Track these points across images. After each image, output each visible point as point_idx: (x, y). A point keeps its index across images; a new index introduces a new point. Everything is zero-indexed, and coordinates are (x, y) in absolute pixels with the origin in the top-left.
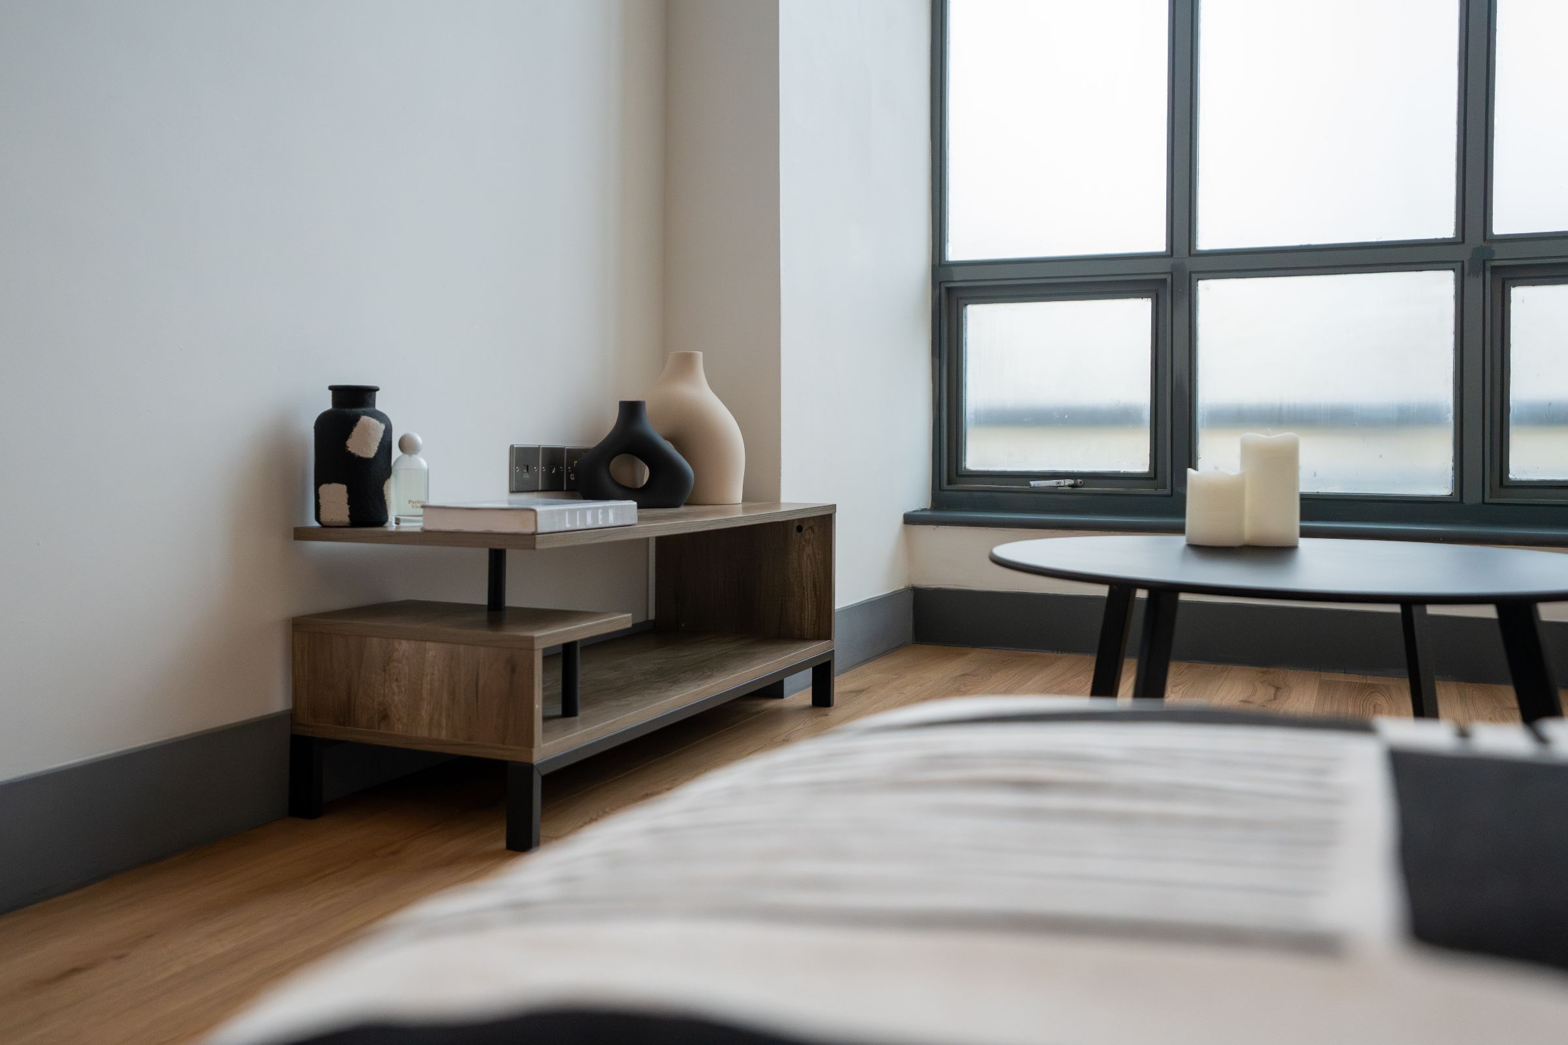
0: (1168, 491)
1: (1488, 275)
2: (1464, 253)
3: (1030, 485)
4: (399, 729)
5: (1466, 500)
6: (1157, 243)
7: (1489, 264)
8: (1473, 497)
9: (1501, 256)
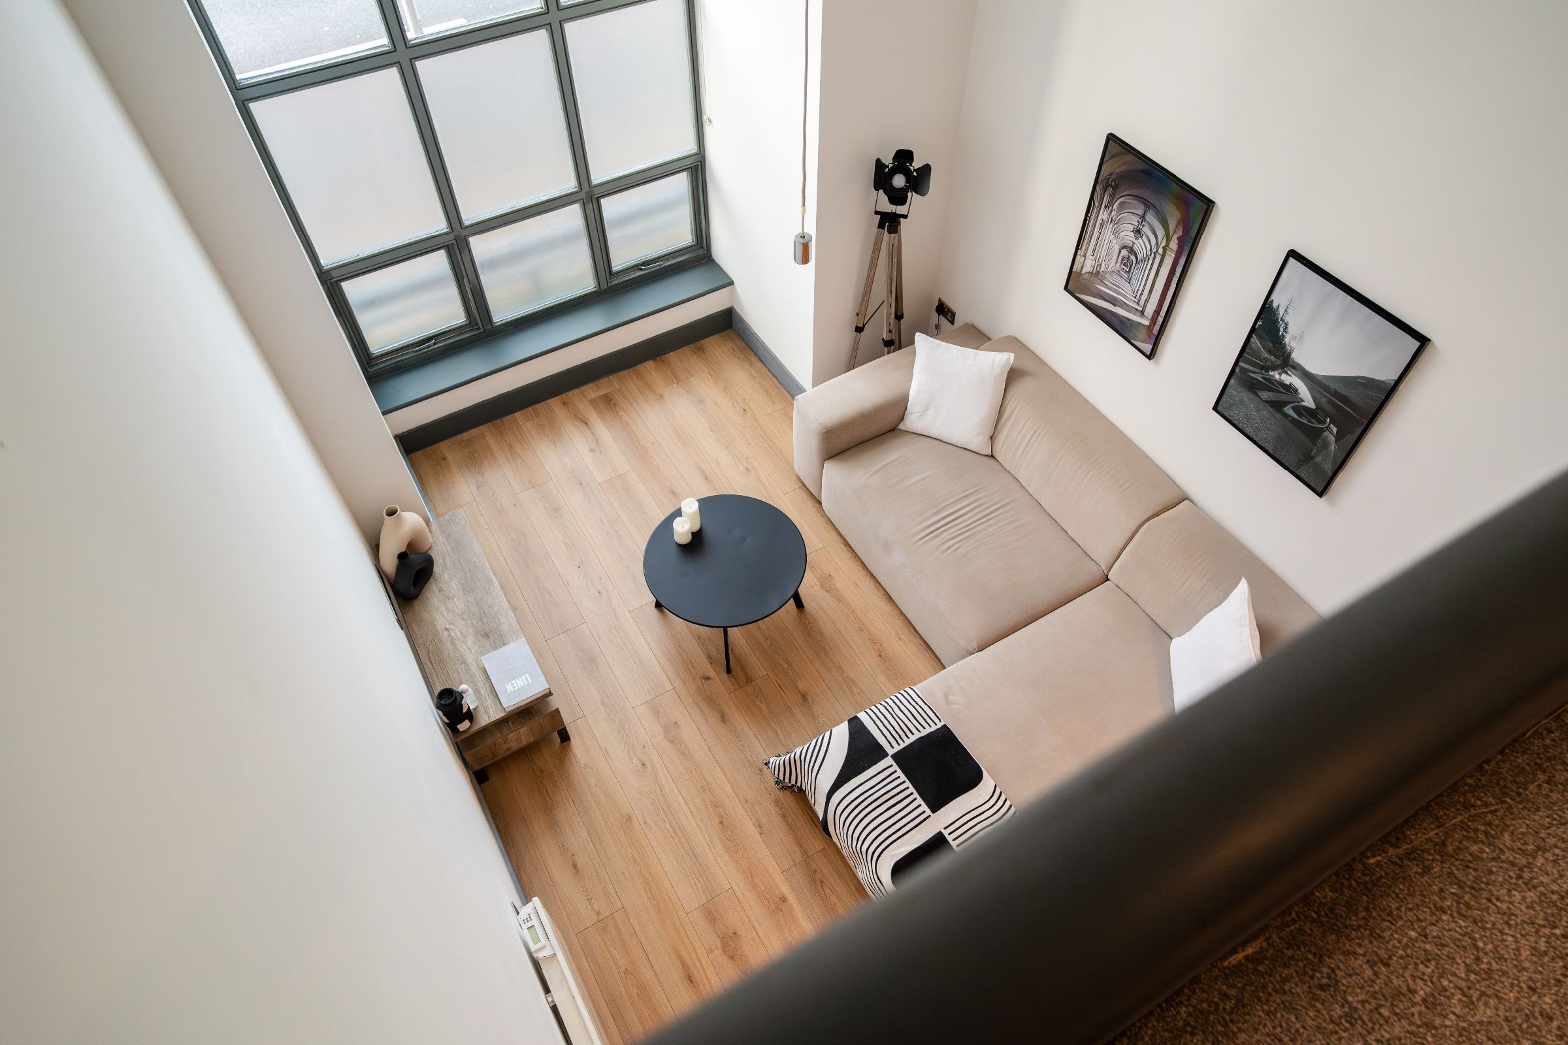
0: (482, 330)
7: (593, 198)
9: (597, 192)
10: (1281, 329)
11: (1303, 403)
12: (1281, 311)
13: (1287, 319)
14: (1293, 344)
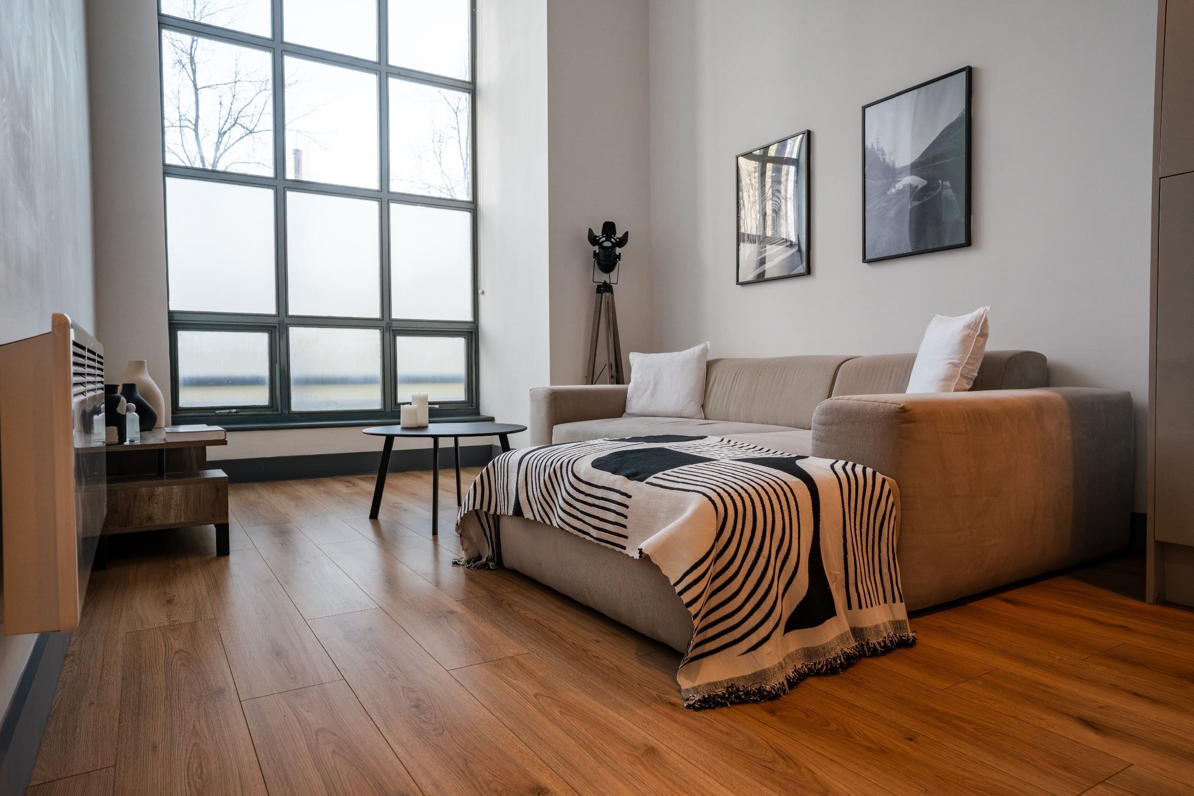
0: (280, 412)
1: (391, 333)
2: (383, 324)
3: (215, 413)
4: (158, 522)
5: (386, 410)
6: (272, 311)
7: (391, 329)
8: (388, 409)
9: (395, 325)
10: (881, 156)
11: (918, 188)
12: (875, 146)
13: (881, 146)
14: (892, 159)
